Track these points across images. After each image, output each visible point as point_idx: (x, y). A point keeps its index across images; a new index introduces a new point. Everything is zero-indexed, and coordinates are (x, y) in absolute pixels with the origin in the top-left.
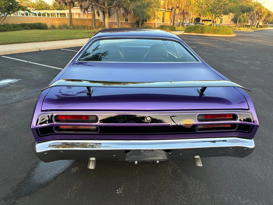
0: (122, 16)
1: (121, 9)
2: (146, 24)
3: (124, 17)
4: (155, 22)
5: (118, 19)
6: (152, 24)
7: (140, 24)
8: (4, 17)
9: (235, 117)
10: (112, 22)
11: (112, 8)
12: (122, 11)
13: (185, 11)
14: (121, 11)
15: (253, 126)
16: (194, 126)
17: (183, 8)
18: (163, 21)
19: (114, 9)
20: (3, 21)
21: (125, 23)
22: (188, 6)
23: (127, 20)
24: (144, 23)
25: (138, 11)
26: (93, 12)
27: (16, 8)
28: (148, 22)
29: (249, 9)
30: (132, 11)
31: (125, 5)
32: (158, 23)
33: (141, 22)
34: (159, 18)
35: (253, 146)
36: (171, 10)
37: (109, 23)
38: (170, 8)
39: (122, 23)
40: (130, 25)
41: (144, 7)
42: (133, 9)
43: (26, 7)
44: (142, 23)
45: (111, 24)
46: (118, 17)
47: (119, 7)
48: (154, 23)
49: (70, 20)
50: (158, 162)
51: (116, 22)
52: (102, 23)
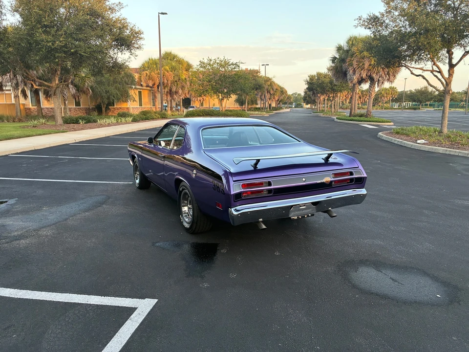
0: (71, 98)
1: (71, 86)
2: (113, 110)
4: (128, 106)
5: (65, 103)
6: (123, 109)
7: (103, 109)
9: (351, 174)
10: (51, 108)
13: (174, 89)
14: (71, 90)
15: (364, 177)
16: (331, 182)
17: (169, 85)
18: (141, 105)
21: (75, 109)
22: (176, 81)
23: (78, 104)
24: (109, 109)
25: (100, 90)
28: (115, 107)
29: (259, 86)
30: (90, 91)
31: (77, 80)
32: (133, 108)
33: (105, 106)
34: (134, 100)
35: (366, 193)
36: (150, 87)
38: (151, 85)
39: (71, 109)
40: (84, 111)
41: (109, 83)
42: (91, 87)
44: (107, 109)
45: (51, 111)
46: (65, 100)
48: (127, 108)
52: (30, 109)
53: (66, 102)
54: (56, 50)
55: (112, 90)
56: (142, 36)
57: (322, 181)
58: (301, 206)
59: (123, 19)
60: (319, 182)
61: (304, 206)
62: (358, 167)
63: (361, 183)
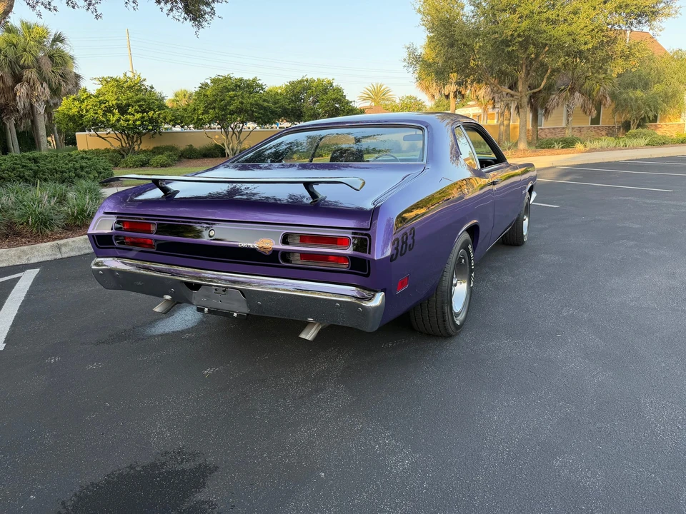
1: (577, 94)
2: (653, 128)
3: (584, 115)
5: (568, 120)
7: (632, 127)
10: (554, 129)
11: (554, 96)
12: (578, 99)
16: (275, 252)
19: (557, 97)
21: (589, 128)
23: (596, 121)
24: (645, 126)
25: (626, 97)
28: (658, 123)
30: (608, 99)
31: (587, 85)
33: (637, 122)
37: (547, 131)
39: (580, 130)
40: (604, 132)
41: (646, 83)
42: (614, 96)
44: (641, 126)
45: (552, 133)
46: (569, 116)
47: (572, 90)
50: (235, 315)
51: (563, 128)
52: (528, 130)
53: (570, 119)
54: (507, 43)
55: (649, 94)
57: (251, 245)
58: (216, 290)
60: (244, 245)
62: (369, 229)
63: (367, 276)
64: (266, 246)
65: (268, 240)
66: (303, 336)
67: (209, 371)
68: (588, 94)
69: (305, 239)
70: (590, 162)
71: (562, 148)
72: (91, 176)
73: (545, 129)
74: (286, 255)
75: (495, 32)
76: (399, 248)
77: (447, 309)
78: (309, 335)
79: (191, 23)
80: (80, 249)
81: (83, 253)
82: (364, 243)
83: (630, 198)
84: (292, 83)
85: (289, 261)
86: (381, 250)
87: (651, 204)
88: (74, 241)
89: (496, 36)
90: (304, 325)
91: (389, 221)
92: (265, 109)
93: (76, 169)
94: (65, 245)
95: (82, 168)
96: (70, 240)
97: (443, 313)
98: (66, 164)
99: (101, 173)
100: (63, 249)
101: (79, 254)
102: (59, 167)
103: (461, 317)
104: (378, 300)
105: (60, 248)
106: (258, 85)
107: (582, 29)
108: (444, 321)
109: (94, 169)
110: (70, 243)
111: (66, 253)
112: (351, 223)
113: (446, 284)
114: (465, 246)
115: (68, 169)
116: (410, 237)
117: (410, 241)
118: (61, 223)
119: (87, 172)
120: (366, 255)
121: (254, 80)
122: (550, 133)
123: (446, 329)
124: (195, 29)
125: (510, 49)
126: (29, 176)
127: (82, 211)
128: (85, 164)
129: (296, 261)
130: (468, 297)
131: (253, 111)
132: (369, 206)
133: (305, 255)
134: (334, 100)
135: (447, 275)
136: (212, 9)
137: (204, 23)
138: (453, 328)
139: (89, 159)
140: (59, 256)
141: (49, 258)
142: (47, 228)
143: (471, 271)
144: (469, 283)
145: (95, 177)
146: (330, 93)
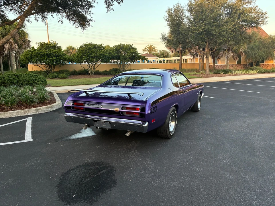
1: (230, 52)
2: (262, 65)
3: (234, 60)
6: (270, 65)
7: (254, 65)
8: (128, 65)
10: (222, 65)
11: (221, 52)
12: (231, 54)
19: (222, 53)
20: (127, 67)
21: (236, 65)
23: (239, 62)
24: (259, 65)
25: (251, 53)
26: (201, 57)
27: (137, 58)
28: (264, 63)
30: (243, 54)
31: (235, 48)
33: (255, 63)
37: (219, 66)
39: (232, 66)
41: (258, 48)
42: (245, 52)
43: (144, 57)
44: (257, 65)
45: (221, 67)
46: (227, 60)
47: (229, 50)
48: (273, 64)
49: (180, 65)
51: (226, 65)
52: (211, 66)
53: (228, 62)
54: (200, 34)
55: (260, 52)
56: (267, 15)
57: (113, 110)
58: (102, 122)
59: (257, 7)
60: (111, 109)
61: (104, 122)
62: (144, 106)
63: (144, 118)
64: (117, 110)
65: (118, 109)
66: (126, 135)
67: (97, 147)
68: (235, 52)
69: (128, 108)
70: (233, 80)
71: (224, 73)
72: (39, 83)
73: (218, 65)
74: (122, 112)
75: (195, 30)
76: (152, 111)
77: (167, 130)
78: (128, 135)
79: (81, 28)
80: (44, 111)
81: (45, 112)
82: (143, 109)
83: (242, 95)
84: (116, 46)
85: (123, 114)
86: (147, 111)
87: (249, 97)
88: (42, 108)
89: (196, 31)
90: (126, 132)
91: (150, 104)
92: (105, 56)
93: (33, 80)
94: (40, 109)
95: (35, 79)
96: (41, 107)
97: (166, 131)
98: (30, 78)
99: (42, 82)
100: (39, 110)
101: (44, 112)
102: (27, 79)
103: (173, 133)
104: (147, 124)
105: (38, 110)
106: (102, 47)
107: (229, 29)
108: (167, 133)
109: (40, 80)
110: (41, 108)
111: (40, 112)
112: (140, 104)
113: (167, 122)
114: (173, 111)
115: (30, 80)
116: (155, 108)
117: (155, 109)
118: (37, 101)
119: (37, 81)
120: (144, 113)
121: (101, 45)
122: (220, 67)
123: (167, 136)
124: (83, 30)
125: (201, 36)
126: (15, 82)
127: (43, 97)
128: (36, 78)
129: (125, 114)
130: (175, 127)
131: (100, 57)
132: (145, 100)
133: (127, 112)
134: (133, 53)
135: (168, 119)
136: (89, 23)
137: (86, 28)
138: (170, 136)
139: (38, 76)
140: (38, 113)
141: (34, 114)
142: (32, 103)
143: (176, 119)
144: (175, 123)
145: (41, 83)
146: (131, 50)
